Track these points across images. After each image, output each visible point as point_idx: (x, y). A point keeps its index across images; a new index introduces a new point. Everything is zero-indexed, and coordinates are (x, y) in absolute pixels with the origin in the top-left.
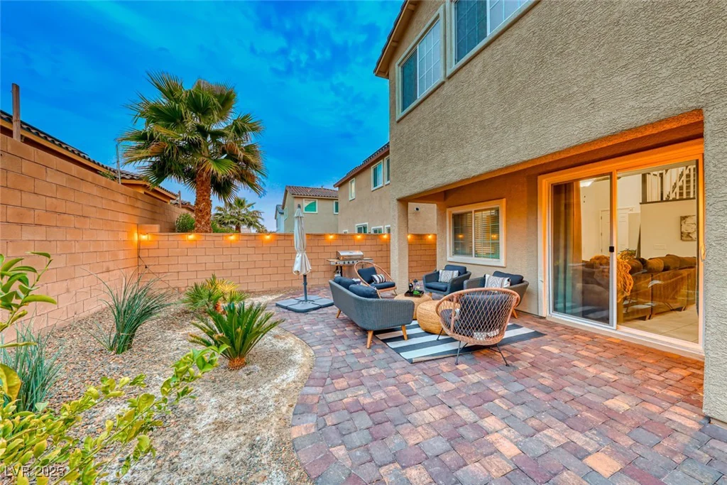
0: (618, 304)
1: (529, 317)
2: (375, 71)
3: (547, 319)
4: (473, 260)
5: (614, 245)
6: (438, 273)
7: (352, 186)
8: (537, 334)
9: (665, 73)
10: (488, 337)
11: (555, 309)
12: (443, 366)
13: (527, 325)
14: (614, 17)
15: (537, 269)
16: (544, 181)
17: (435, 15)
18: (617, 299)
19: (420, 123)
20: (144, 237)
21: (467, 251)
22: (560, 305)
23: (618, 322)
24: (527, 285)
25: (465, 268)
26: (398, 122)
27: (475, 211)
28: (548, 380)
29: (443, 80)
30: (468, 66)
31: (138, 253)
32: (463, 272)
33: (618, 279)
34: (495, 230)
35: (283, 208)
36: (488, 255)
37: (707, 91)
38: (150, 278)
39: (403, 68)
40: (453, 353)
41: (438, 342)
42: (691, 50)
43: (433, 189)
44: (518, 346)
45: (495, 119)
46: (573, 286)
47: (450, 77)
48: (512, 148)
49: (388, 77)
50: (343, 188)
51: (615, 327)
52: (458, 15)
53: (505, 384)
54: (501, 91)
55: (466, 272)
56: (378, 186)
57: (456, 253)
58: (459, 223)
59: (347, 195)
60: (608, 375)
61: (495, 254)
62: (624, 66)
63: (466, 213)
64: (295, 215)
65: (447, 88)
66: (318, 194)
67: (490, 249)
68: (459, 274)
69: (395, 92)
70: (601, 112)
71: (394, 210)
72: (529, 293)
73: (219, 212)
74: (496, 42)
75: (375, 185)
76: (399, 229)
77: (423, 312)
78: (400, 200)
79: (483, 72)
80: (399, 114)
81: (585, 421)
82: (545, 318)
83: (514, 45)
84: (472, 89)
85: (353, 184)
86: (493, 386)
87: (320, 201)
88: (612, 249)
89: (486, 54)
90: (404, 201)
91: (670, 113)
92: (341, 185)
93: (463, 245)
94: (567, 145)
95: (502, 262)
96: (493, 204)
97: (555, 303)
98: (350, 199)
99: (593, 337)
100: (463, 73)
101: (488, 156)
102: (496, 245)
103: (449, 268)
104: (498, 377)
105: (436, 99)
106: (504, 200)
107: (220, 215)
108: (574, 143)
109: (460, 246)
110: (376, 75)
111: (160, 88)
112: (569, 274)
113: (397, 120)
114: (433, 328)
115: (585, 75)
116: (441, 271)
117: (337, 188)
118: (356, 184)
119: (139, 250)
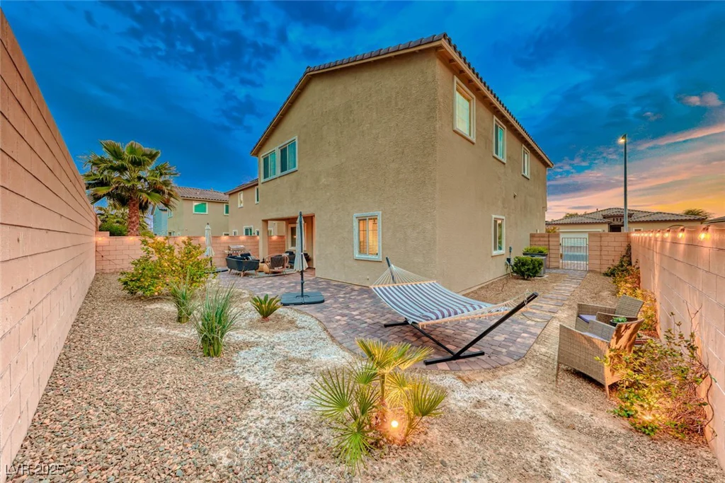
17: (274, 149)
20: (100, 239)
31: (96, 249)
38: (104, 263)
39: (264, 159)
47: (279, 177)
50: (233, 197)
57: (292, 245)
59: (237, 203)
65: (278, 181)
66: (208, 197)
71: (261, 224)
74: (289, 175)
76: (263, 234)
78: (263, 221)
85: (242, 195)
87: (210, 203)
90: (266, 221)
92: (231, 194)
98: (240, 206)
105: (275, 183)
117: (228, 196)
118: (244, 196)
119: (96, 246)
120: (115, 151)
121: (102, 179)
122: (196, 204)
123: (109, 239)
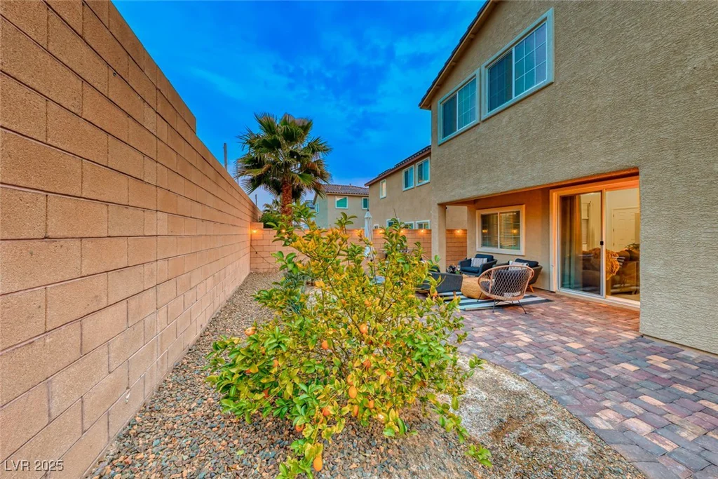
0: (607, 281)
1: (542, 292)
2: (420, 105)
3: (557, 293)
4: (498, 250)
5: (604, 240)
6: (470, 260)
7: (384, 185)
8: (547, 301)
9: (620, 145)
10: (513, 296)
11: (563, 286)
12: (484, 312)
13: (540, 296)
14: (593, 107)
15: (549, 257)
16: (554, 194)
17: (473, 74)
18: (606, 278)
19: (458, 149)
20: (255, 231)
21: (493, 243)
22: (567, 282)
23: (607, 293)
24: (541, 269)
25: (493, 257)
26: (440, 145)
27: (500, 213)
28: (551, 320)
29: (478, 122)
30: (498, 115)
31: (251, 243)
32: (490, 258)
33: (606, 264)
34: (517, 226)
35: (314, 204)
36: (510, 247)
37: (640, 158)
38: (260, 260)
39: (445, 106)
40: (491, 308)
41: (478, 303)
42: (633, 135)
43: (469, 198)
44: (533, 306)
45: (518, 155)
46: (576, 269)
47: (484, 121)
48: (529, 176)
49: (430, 108)
50: (375, 187)
51: (604, 296)
52: (491, 79)
53: (525, 320)
54: (521, 138)
55: (493, 259)
56: (409, 188)
57: (484, 245)
58: (486, 222)
59: (378, 193)
60: (591, 319)
61: (517, 246)
62: (598, 137)
63: (493, 214)
64: (366, 217)
65: (481, 129)
66: (348, 191)
67: (512, 242)
68: (488, 261)
69: (437, 122)
70: (586, 161)
71: (435, 212)
72: (544, 275)
73: (268, 209)
74: (519, 105)
75: (406, 186)
76: (439, 226)
77: (466, 284)
78: (439, 205)
79: (510, 122)
80: (441, 140)
81: (570, 334)
82: (554, 292)
83: (531, 109)
84: (501, 132)
85: (384, 184)
86: (517, 321)
87: (351, 198)
88: (602, 243)
89: (511, 111)
90: (443, 206)
91: (622, 168)
92: (371, 184)
93: (490, 239)
94: (565, 178)
95: (522, 252)
96: (515, 209)
97: (563, 281)
98: (381, 197)
99: (588, 303)
100: (494, 120)
101: (513, 179)
102: (517, 239)
103: (478, 256)
104: (520, 318)
105: (472, 136)
106: (524, 206)
107: (268, 211)
108: (570, 178)
109: (487, 240)
110: (421, 108)
111: (260, 122)
112: (573, 260)
113: (439, 144)
114: (473, 294)
115: (576, 137)
116: (472, 259)
117: (368, 187)
118: (387, 184)
119: (251, 240)
120: (269, 126)
121: (257, 158)
122: (338, 199)
123: (261, 232)
